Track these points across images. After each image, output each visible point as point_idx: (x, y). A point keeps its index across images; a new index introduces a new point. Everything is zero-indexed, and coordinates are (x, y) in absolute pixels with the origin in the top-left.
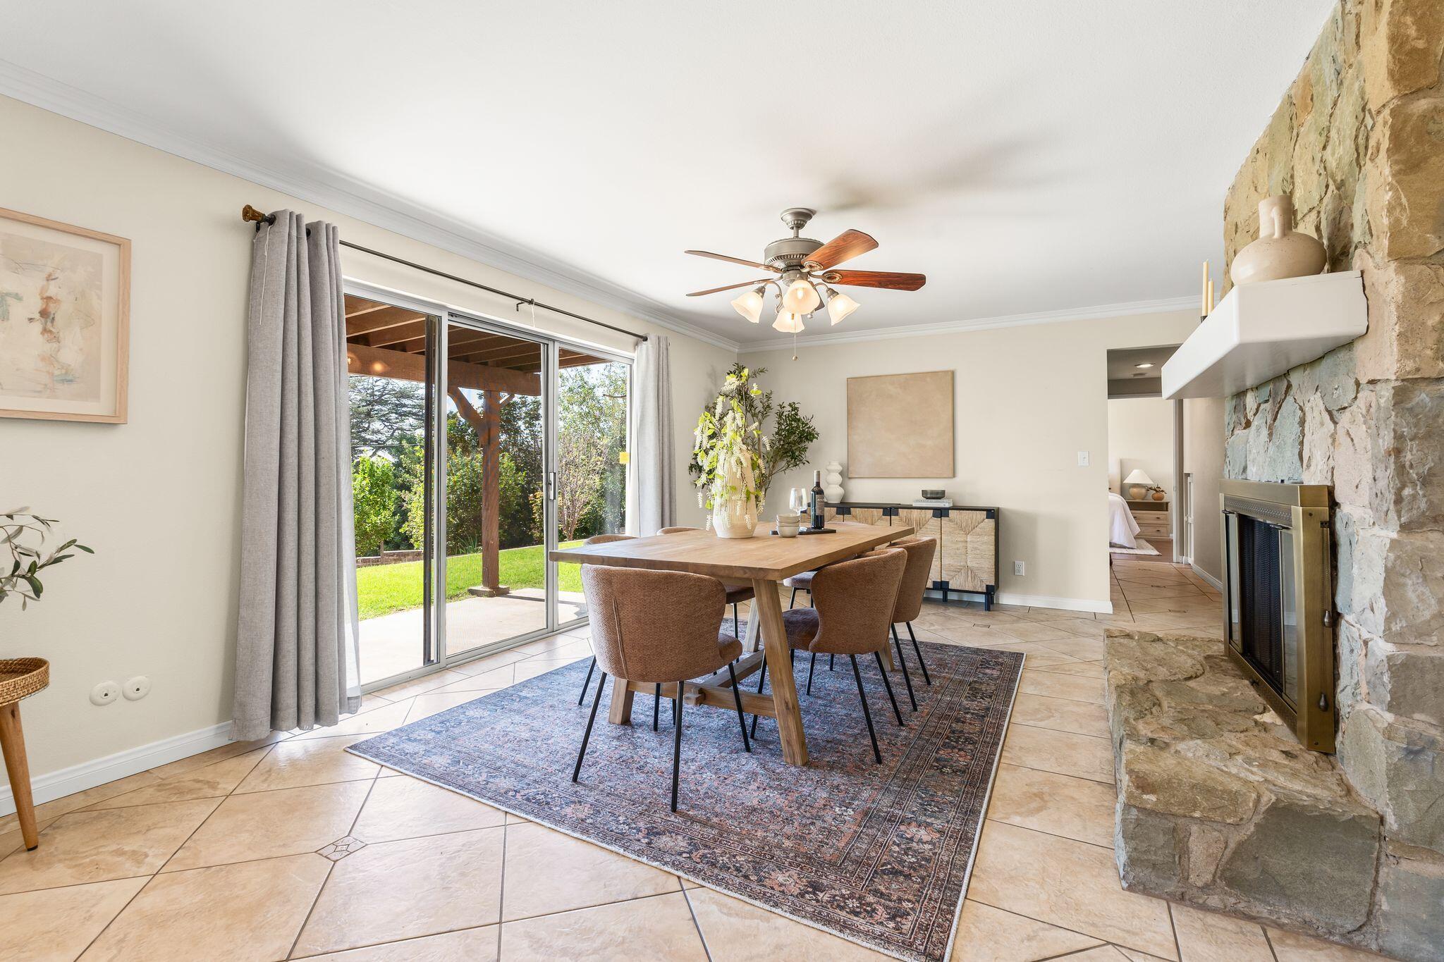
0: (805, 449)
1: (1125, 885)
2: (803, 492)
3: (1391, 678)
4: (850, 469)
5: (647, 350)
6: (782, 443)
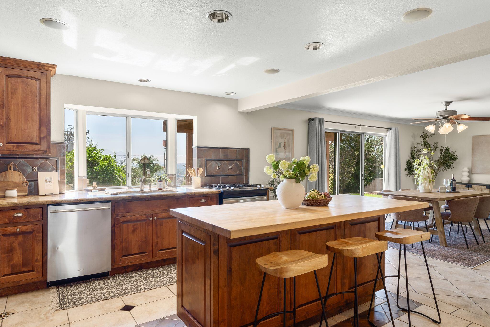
0: (452, 163)
2: (448, 180)
4: (473, 170)
5: (392, 133)
6: (442, 160)
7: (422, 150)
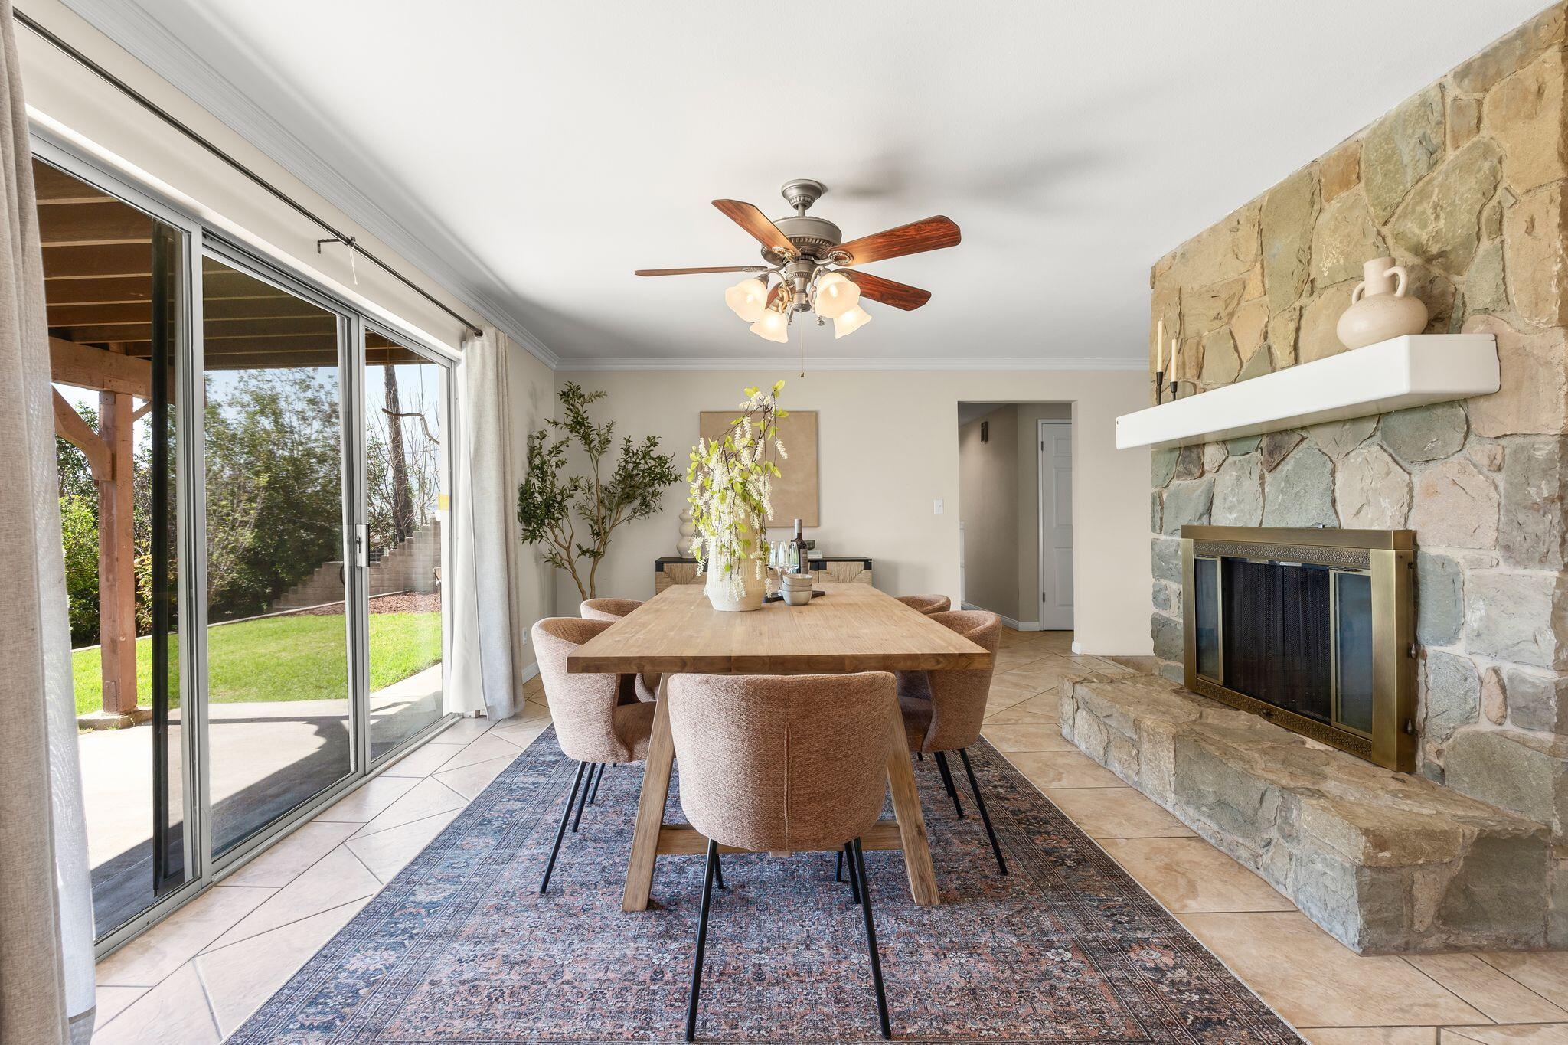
1: (1359, 951)
3: (1557, 701)
5: (483, 346)
7: (567, 446)
